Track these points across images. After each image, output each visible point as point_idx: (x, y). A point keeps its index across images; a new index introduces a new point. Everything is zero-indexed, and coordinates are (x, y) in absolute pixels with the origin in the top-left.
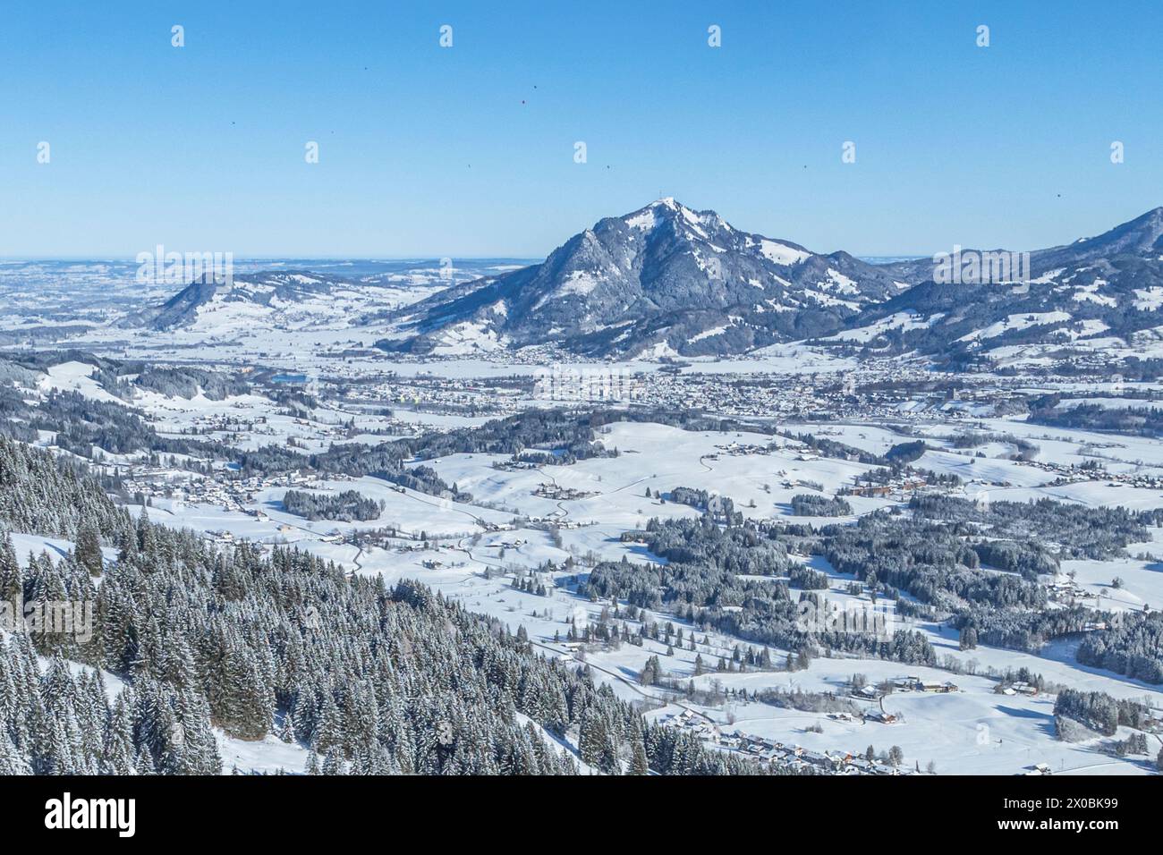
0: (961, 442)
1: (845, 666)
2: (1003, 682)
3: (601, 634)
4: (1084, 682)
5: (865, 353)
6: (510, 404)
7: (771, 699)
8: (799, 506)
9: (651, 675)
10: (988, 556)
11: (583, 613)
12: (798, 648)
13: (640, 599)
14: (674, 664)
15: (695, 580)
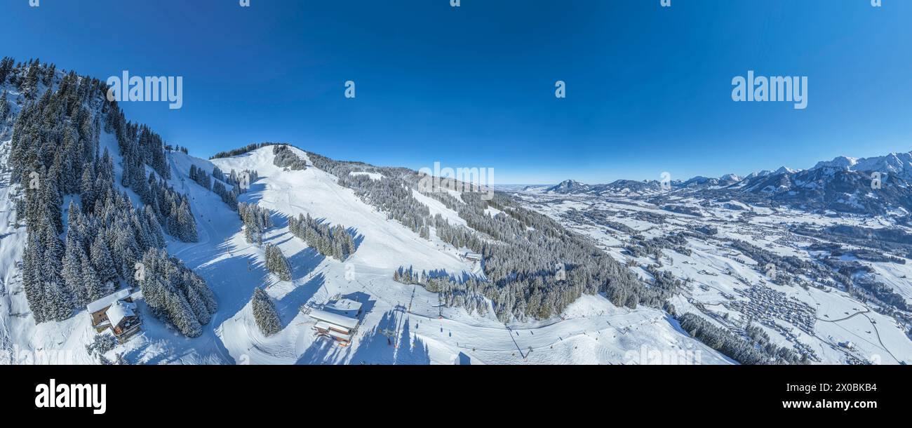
0: (599, 204)
1: (586, 226)
2: (601, 228)
3: (562, 221)
4: (609, 229)
5: (590, 194)
6: (555, 198)
7: (578, 228)
8: (582, 210)
9: (567, 225)
10: (601, 215)
11: (561, 218)
12: (581, 224)
13: (566, 218)
14: (569, 224)
15: (572, 216)
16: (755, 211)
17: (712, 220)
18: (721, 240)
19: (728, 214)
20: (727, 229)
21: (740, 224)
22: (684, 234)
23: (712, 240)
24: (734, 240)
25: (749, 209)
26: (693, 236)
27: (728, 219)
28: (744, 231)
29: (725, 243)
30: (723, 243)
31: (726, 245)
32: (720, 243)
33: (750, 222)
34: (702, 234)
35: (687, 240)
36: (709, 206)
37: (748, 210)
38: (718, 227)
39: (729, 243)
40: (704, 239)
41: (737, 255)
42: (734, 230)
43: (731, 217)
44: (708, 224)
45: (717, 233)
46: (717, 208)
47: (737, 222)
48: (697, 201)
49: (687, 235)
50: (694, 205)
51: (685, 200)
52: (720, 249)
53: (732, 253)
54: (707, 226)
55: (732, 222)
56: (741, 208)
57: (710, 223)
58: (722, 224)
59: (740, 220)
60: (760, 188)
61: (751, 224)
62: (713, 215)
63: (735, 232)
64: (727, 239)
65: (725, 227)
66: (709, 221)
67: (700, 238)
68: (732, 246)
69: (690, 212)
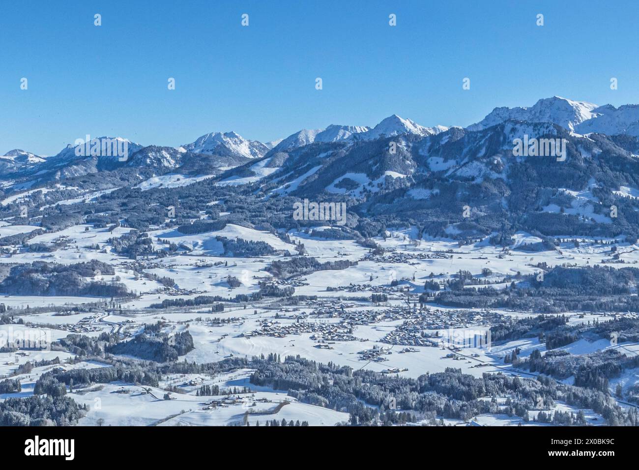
16: (309, 253)
17: (166, 305)
18: (210, 369)
19: (222, 273)
20: (227, 329)
21: (269, 301)
22: (65, 378)
23: (176, 379)
24: (256, 361)
25: (291, 248)
26: (103, 378)
27: (224, 293)
28: (284, 323)
29: (226, 377)
30: (220, 380)
31: (230, 383)
32: (210, 381)
33: (298, 292)
34: (137, 365)
35: (78, 399)
36: (148, 252)
37: (287, 254)
38: (193, 327)
39: (242, 374)
40: (148, 380)
41: (277, 410)
42: (251, 326)
43: (232, 283)
44: (151, 320)
45: (191, 348)
46: (179, 259)
47: (256, 297)
48: (100, 237)
49: (78, 379)
50: (90, 256)
51: (47, 239)
52: (216, 404)
53: (260, 407)
54: (149, 328)
55: (241, 299)
56: (265, 249)
57: (161, 316)
58: (205, 313)
59: (266, 291)
60: (325, 180)
61: (302, 298)
62: (168, 283)
63: (255, 334)
64: (231, 364)
65: (216, 322)
66: (155, 307)
67: (130, 379)
68: (255, 382)
69: (75, 283)
